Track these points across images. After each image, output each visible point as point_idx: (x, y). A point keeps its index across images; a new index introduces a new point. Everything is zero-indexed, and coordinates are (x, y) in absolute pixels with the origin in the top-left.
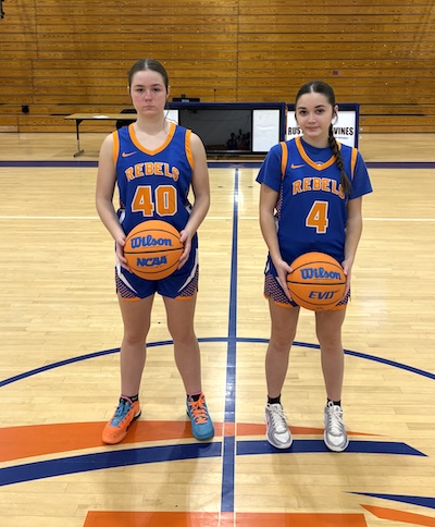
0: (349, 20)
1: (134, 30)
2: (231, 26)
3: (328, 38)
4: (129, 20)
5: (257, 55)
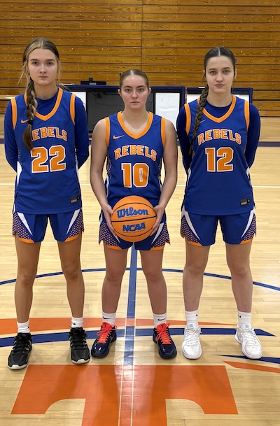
0: (247, 11)
1: (44, 18)
2: (136, 16)
3: (227, 27)
4: (39, 8)
5: (161, 42)
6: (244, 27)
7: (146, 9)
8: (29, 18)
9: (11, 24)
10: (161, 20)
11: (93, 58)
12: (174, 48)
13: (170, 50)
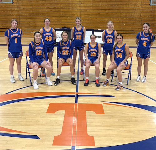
0: (114, 6)
1: (50, 8)
2: (79, 7)
3: (107, 11)
4: (49, 5)
5: (86, 15)
6: (113, 11)
7: (82, 5)
8: (46, 8)
9: (40, 10)
10: (86, 8)
11: (65, 20)
12: (91, 17)
13: (89, 18)
